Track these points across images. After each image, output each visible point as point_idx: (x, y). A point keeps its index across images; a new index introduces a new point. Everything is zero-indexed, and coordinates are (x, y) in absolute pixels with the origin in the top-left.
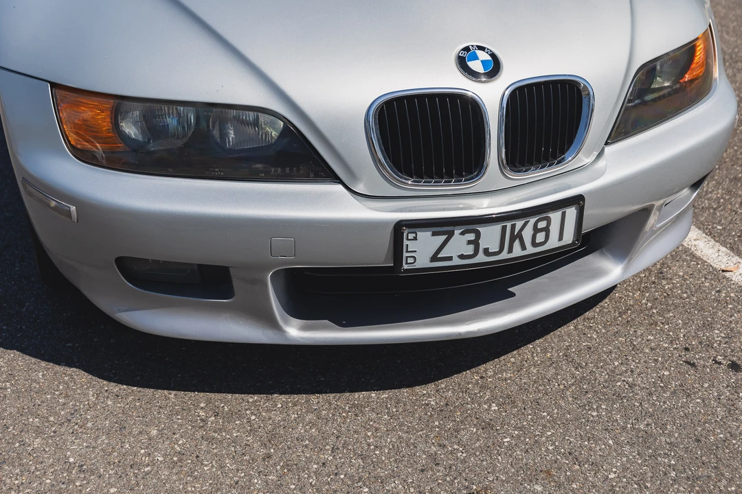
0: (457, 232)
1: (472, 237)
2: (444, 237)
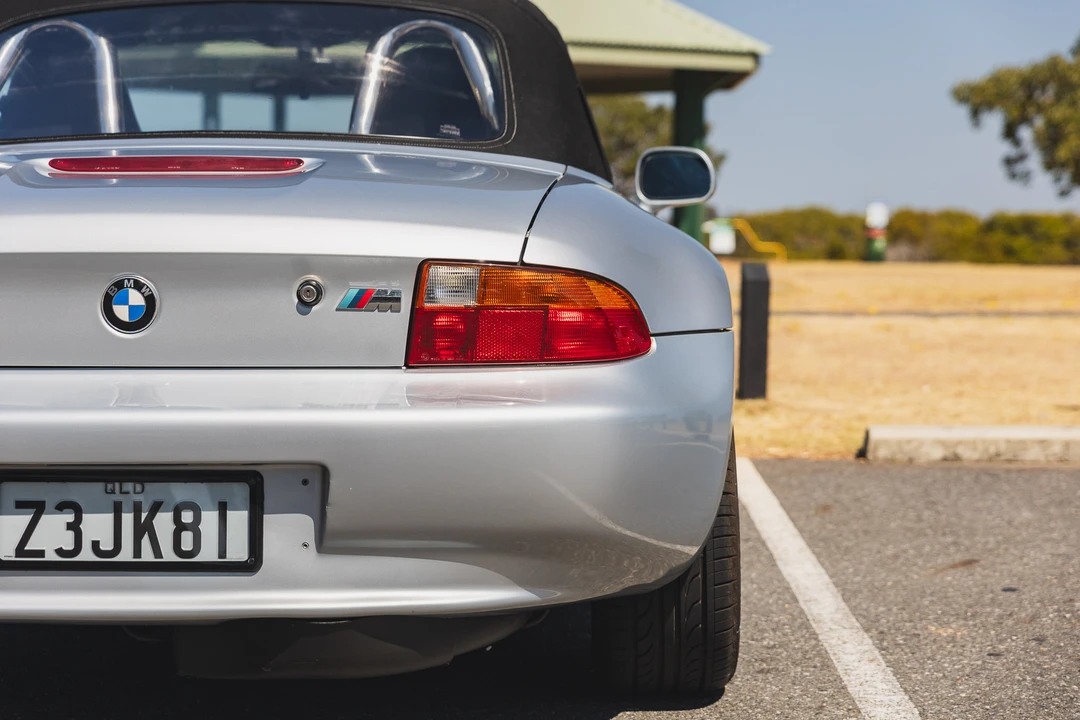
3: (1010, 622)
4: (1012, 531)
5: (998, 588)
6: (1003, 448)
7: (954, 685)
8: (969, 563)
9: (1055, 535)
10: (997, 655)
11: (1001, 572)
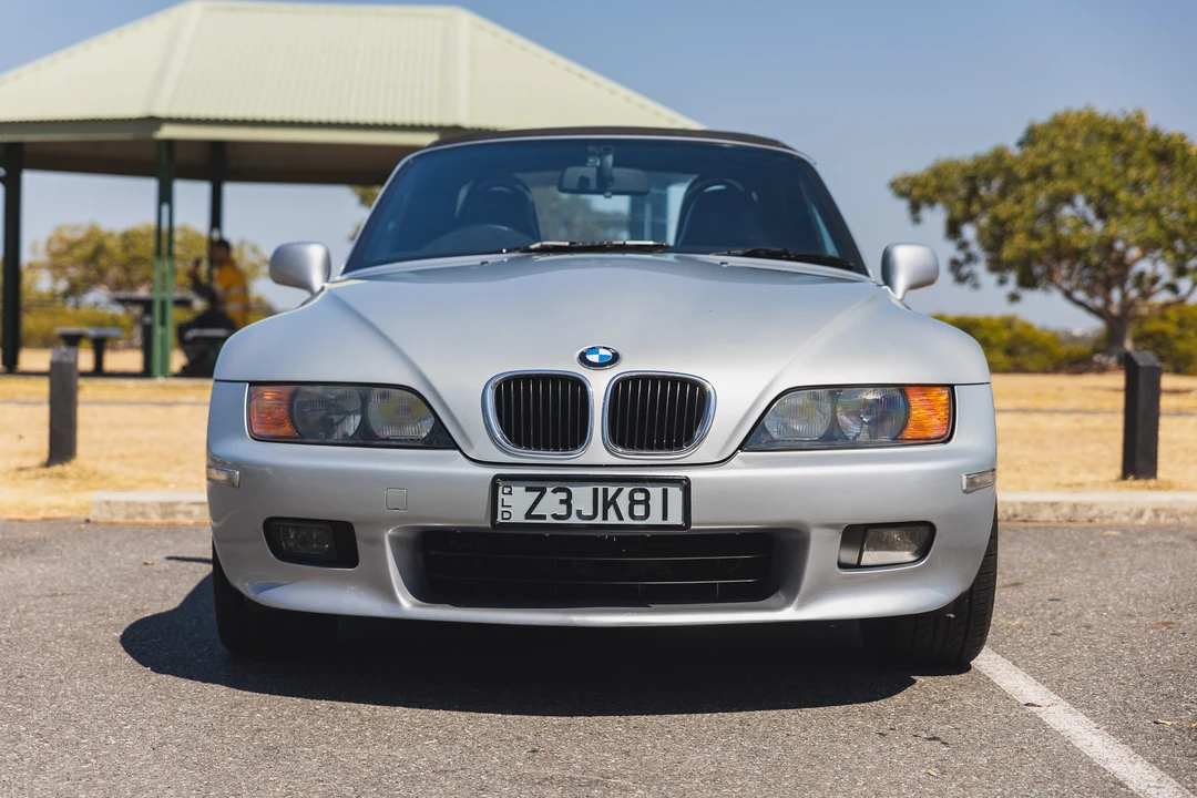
0: (549, 490)
1: (563, 496)
2: (536, 494)
3: (1061, 618)
4: (1043, 566)
5: (1045, 599)
6: (1019, 508)
7: (1032, 649)
8: (1016, 585)
9: (1079, 568)
10: (1058, 635)
11: (1044, 590)
